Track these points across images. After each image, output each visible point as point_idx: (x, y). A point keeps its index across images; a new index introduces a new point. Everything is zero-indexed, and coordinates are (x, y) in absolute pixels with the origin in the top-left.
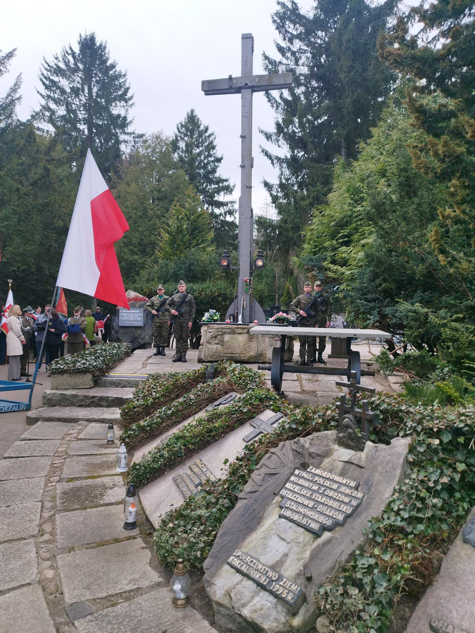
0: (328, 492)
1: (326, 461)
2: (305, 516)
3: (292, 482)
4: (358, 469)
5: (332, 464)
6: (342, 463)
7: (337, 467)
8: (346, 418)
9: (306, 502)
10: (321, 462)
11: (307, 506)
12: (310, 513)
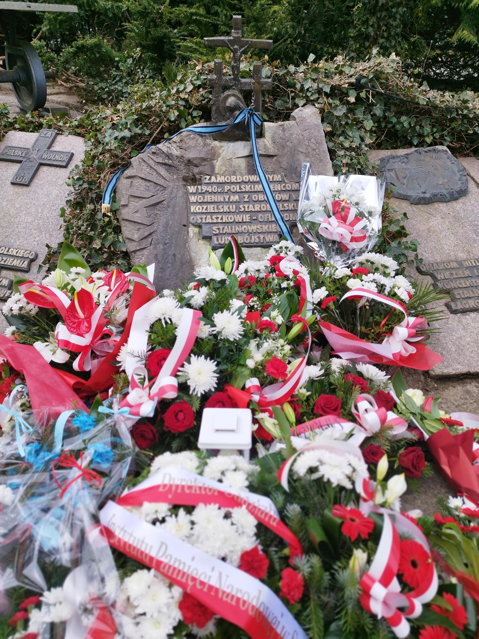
0: (255, 197)
1: (218, 164)
2: (249, 233)
3: (197, 203)
4: (268, 160)
5: (231, 165)
6: (243, 159)
7: (239, 166)
8: (229, 96)
9: (239, 218)
10: (213, 167)
11: (243, 223)
12: (253, 228)
